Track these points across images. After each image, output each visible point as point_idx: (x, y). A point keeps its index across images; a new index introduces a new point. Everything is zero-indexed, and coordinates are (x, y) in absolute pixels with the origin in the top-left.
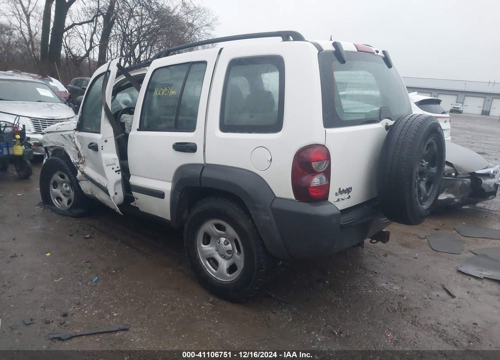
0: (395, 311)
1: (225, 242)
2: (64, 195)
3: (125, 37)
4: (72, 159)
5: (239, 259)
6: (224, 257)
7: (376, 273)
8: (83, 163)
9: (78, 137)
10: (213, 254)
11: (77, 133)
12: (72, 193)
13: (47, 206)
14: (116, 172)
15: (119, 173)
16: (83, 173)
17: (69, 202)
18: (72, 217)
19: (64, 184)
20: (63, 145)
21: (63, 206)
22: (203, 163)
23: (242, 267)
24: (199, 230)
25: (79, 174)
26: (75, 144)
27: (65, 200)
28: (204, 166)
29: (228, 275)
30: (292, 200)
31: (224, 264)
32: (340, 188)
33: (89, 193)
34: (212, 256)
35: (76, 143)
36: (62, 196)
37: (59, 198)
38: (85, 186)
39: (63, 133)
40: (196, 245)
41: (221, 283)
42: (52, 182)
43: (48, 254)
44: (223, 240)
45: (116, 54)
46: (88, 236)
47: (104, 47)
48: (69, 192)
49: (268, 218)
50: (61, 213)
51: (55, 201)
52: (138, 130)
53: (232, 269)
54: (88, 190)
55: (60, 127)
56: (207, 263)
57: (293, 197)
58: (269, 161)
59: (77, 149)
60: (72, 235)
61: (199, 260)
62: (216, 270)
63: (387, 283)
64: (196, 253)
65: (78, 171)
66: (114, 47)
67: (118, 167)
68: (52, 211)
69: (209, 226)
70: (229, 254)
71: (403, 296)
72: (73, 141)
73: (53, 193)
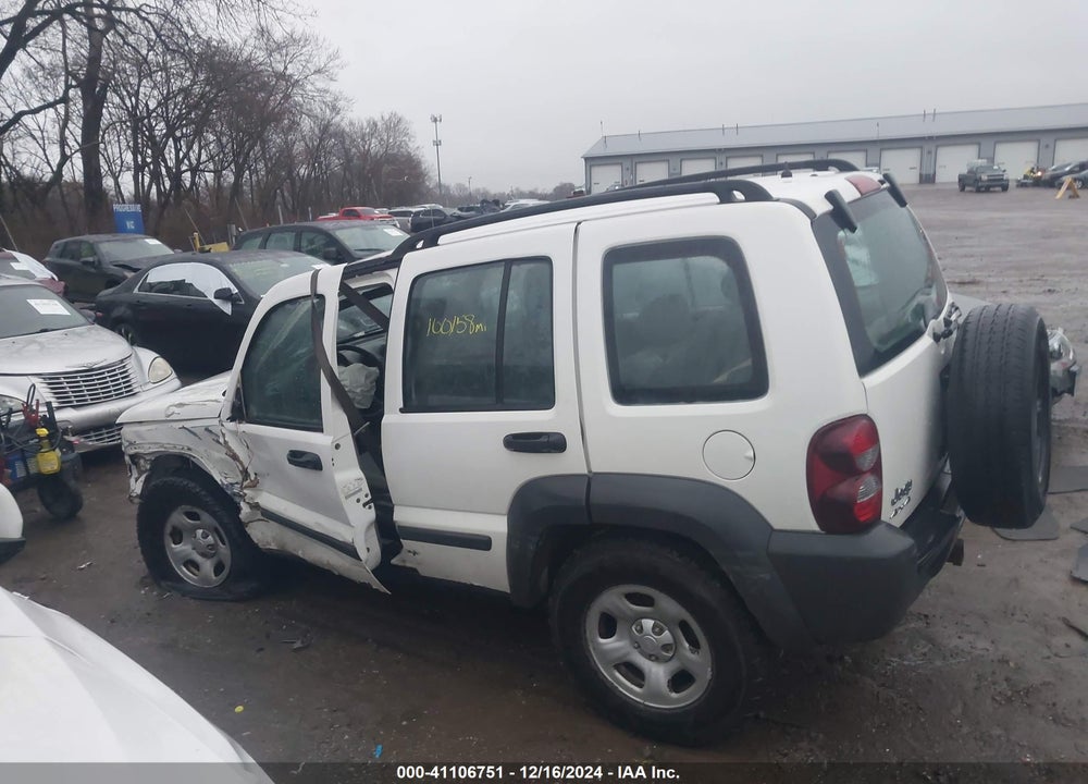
0: (1009, 700)
1: (653, 628)
2: (203, 555)
3: (137, 121)
4: (218, 478)
5: (700, 661)
6: (656, 659)
7: (926, 616)
8: (254, 485)
9: (235, 433)
10: (628, 654)
11: (231, 425)
12: (224, 550)
13: (163, 584)
14: (364, 505)
15: (370, 508)
16: (255, 506)
17: (218, 569)
18: (232, 601)
19: (201, 531)
20: (189, 449)
21: (205, 580)
22: (586, 472)
23: (709, 676)
24: (589, 608)
25: (245, 509)
26: (229, 448)
27: (207, 566)
28: (590, 479)
29: (674, 695)
30: (814, 533)
31: (658, 673)
32: (897, 490)
33: (273, 546)
34: (625, 659)
35: (230, 444)
36: (198, 559)
37: (191, 564)
38: (262, 534)
39: (188, 425)
40: (586, 639)
41: (661, 714)
42: (168, 529)
43: (239, 709)
44: (648, 624)
45: (119, 162)
46: (298, 644)
47: (90, 150)
48: (212, 547)
49: (767, 577)
50: (204, 595)
51: (183, 572)
52: (402, 411)
53: (680, 680)
54: (270, 540)
55: (177, 410)
56: (617, 674)
57: (813, 526)
58: (750, 458)
59: (235, 457)
60: (262, 649)
61: (597, 672)
62: (641, 686)
63: (960, 637)
64: (587, 658)
65: (242, 504)
66: (117, 150)
67: (366, 496)
68: (183, 596)
69: (612, 599)
70: (667, 651)
71: (1007, 662)
72: (221, 440)
73: (175, 554)
